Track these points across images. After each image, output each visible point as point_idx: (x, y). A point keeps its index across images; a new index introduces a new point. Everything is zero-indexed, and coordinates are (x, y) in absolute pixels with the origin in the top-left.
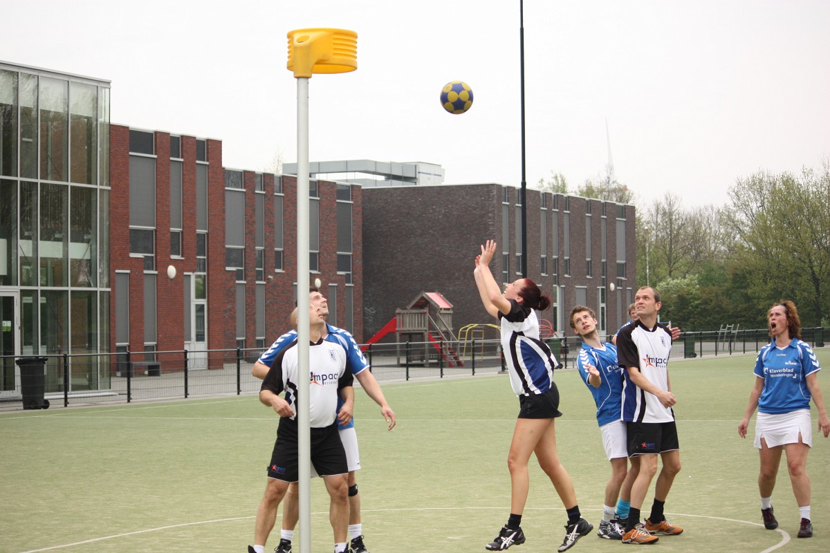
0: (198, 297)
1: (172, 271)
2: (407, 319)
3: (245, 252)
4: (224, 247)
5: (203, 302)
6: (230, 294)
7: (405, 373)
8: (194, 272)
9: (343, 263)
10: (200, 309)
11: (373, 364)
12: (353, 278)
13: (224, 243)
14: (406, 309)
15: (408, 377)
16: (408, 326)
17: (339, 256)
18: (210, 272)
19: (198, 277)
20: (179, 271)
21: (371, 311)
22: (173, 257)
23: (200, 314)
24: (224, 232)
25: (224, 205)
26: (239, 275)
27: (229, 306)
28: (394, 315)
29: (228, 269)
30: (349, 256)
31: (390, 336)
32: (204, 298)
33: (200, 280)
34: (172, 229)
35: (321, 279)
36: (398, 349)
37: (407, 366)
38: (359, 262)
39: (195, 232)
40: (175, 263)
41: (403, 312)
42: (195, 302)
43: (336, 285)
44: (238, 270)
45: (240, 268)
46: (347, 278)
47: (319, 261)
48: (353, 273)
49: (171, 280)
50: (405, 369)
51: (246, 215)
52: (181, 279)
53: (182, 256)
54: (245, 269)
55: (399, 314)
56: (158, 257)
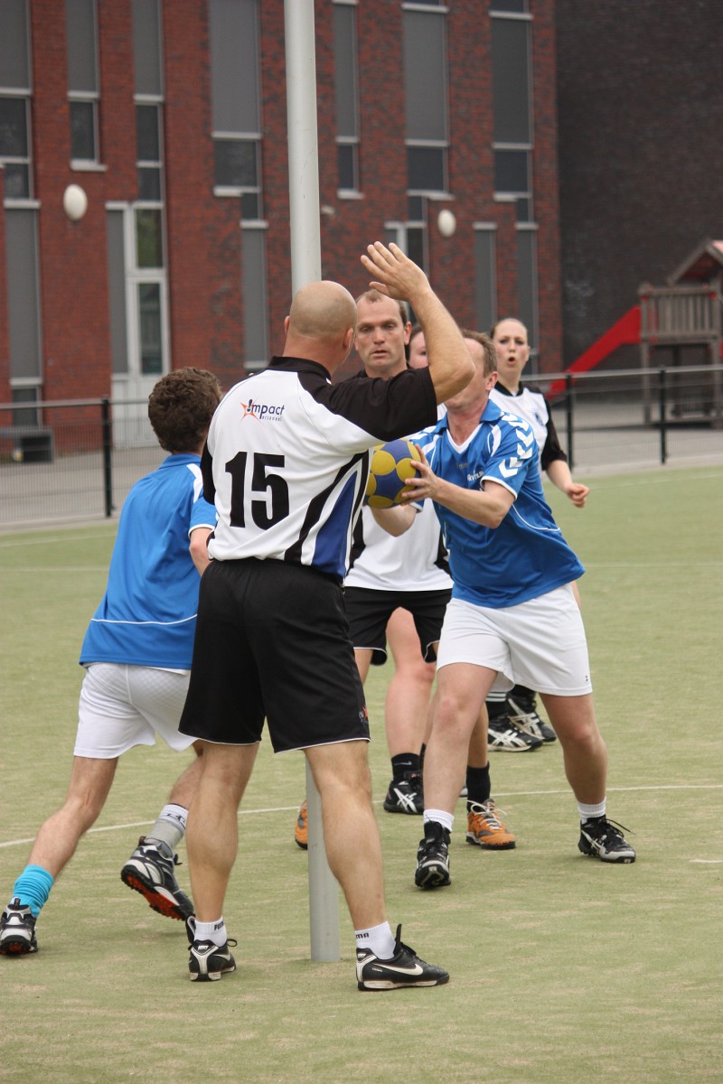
0: (143, 262)
1: (75, 199)
2: (668, 311)
3: (263, 149)
4: (209, 137)
5: (157, 276)
6: (227, 255)
7: (657, 445)
8: (130, 200)
9: (510, 171)
10: (149, 293)
11: (577, 423)
12: (536, 209)
13: (207, 126)
14: (664, 284)
15: (664, 455)
16: (669, 325)
17: (500, 153)
18: (174, 203)
19: (142, 214)
20: (94, 201)
21: (582, 290)
22: (79, 165)
23: (151, 306)
24: (206, 98)
25: (205, 30)
26: (247, 206)
27: (226, 286)
28: (637, 299)
29: (221, 191)
30: (522, 154)
31: (625, 354)
32: (159, 264)
33: (149, 222)
34: (74, 95)
35: (455, 214)
36: (646, 385)
37: (663, 427)
38: (550, 168)
39: (132, 100)
40: (83, 179)
41: (655, 291)
42: (136, 276)
43: (490, 226)
44: (246, 196)
45: (250, 190)
46: (520, 210)
47: (450, 168)
48: (535, 197)
49: (76, 222)
50: (656, 435)
51: (263, 55)
52: (98, 221)
53: (102, 161)
54: (264, 192)
55: (647, 297)
56: (40, 166)
